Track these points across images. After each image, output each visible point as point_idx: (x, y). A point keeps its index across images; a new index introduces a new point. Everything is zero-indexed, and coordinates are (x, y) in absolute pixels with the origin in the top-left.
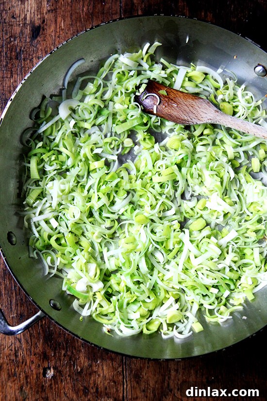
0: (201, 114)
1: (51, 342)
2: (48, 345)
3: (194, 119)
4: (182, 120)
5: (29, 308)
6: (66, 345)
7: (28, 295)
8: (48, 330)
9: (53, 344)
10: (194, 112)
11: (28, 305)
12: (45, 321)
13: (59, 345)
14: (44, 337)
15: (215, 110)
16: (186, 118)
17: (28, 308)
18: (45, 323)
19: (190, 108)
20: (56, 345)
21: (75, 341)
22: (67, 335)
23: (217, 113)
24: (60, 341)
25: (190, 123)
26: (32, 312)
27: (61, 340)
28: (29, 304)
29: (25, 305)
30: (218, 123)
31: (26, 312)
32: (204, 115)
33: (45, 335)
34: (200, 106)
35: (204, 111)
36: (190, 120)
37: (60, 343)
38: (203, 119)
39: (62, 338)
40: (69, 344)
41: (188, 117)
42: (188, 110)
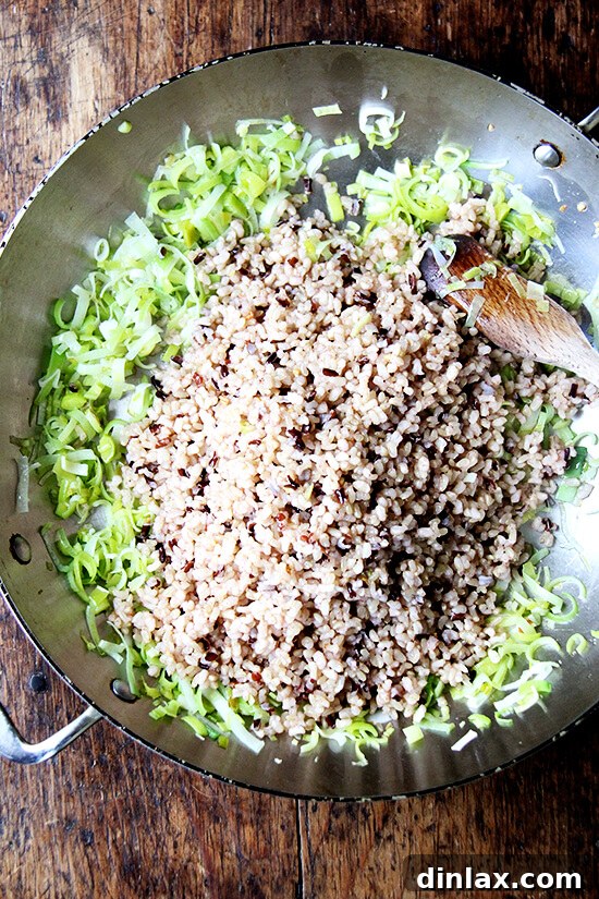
5: (86, 803)
7: (63, 674)
11: (83, 795)
12: (123, 832)
17: (83, 804)
18: (122, 836)
26: (93, 812)
28: (86, 794)
29: (77, 797)
31: (79, 812)
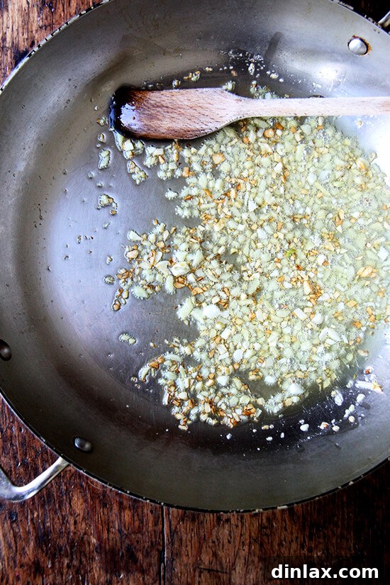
0: (217, 113)
1: (47, 546)
2: (42, 549)
3: (209, 124)
4: (193, 131)
6: (71, 549)
8: (42, 527)
9: (50, 549)
10: (207, 113)
13: (60, 549)
14: (36, 538)
15: (237, 100)
16: (198, 127)
19: (198, 109)
20: (55, 549)
21: (84, 543)
22: (72, 534)
23: (240, 103)
24: (61, 544)
25: (206, 131)
27: (62, 542)
30: (246, 116)
32: (222, 113)
33: (37, 534)
34: (212, 102)
35: (220, 107)
36: (204, 127)
37: (62, 548)
38: (224, 119)
39: (65, 538)
40: (75, 549)
41: (200, 124)
42: (196, 114)
